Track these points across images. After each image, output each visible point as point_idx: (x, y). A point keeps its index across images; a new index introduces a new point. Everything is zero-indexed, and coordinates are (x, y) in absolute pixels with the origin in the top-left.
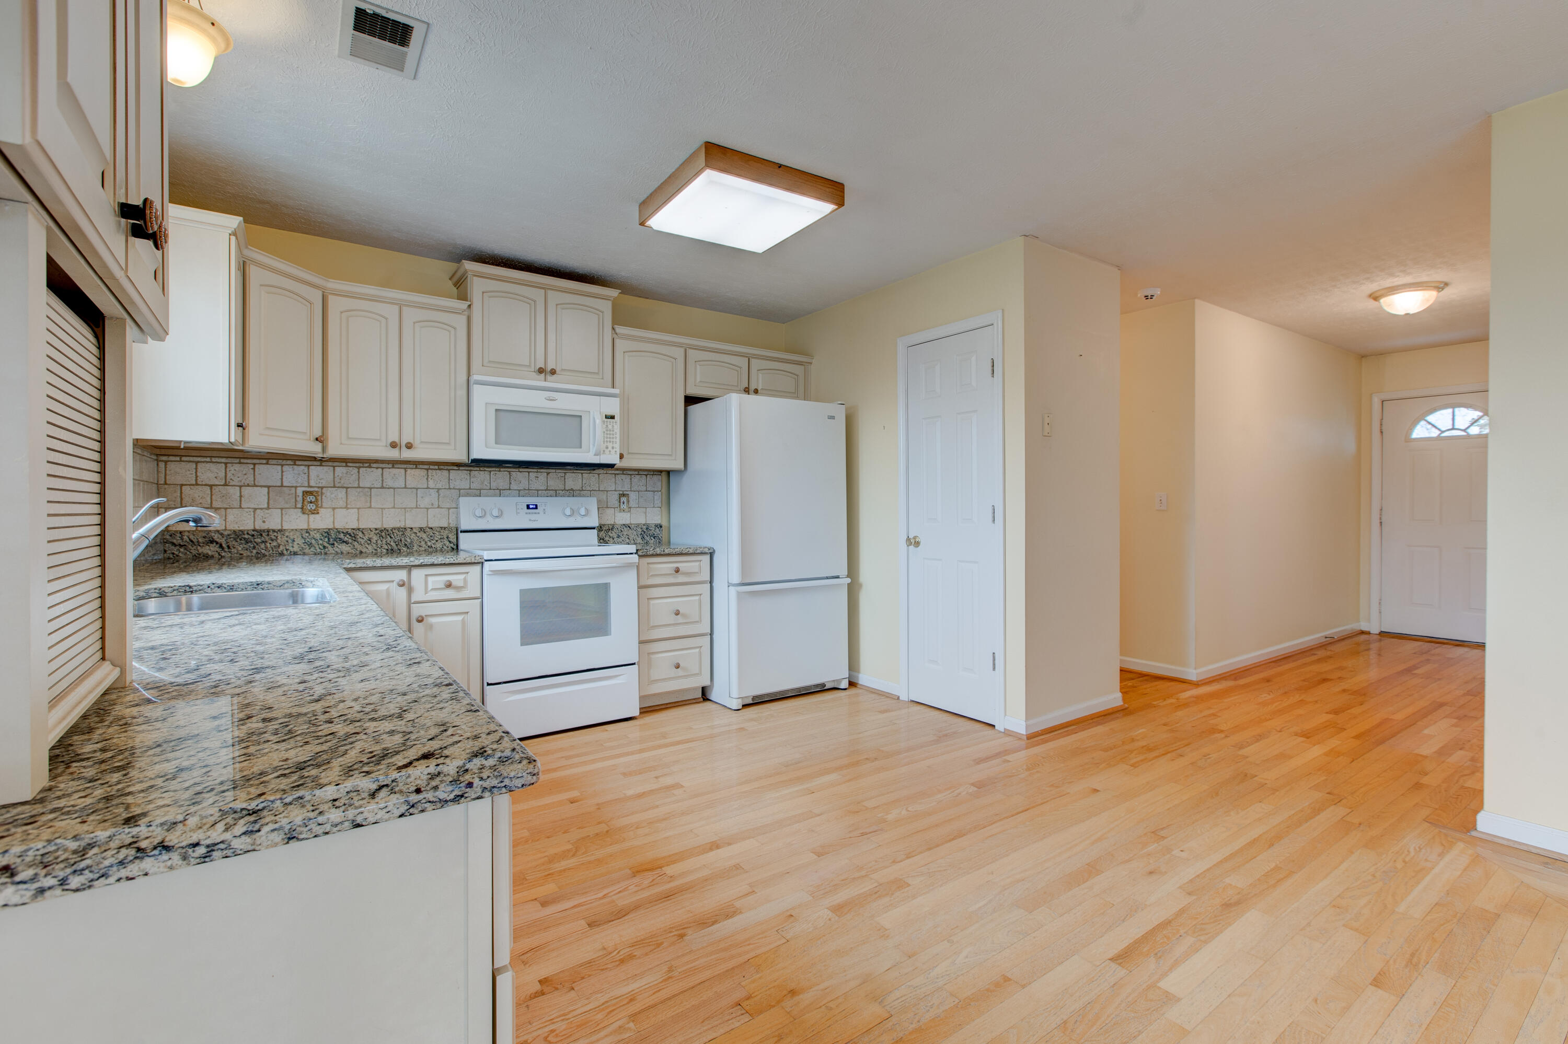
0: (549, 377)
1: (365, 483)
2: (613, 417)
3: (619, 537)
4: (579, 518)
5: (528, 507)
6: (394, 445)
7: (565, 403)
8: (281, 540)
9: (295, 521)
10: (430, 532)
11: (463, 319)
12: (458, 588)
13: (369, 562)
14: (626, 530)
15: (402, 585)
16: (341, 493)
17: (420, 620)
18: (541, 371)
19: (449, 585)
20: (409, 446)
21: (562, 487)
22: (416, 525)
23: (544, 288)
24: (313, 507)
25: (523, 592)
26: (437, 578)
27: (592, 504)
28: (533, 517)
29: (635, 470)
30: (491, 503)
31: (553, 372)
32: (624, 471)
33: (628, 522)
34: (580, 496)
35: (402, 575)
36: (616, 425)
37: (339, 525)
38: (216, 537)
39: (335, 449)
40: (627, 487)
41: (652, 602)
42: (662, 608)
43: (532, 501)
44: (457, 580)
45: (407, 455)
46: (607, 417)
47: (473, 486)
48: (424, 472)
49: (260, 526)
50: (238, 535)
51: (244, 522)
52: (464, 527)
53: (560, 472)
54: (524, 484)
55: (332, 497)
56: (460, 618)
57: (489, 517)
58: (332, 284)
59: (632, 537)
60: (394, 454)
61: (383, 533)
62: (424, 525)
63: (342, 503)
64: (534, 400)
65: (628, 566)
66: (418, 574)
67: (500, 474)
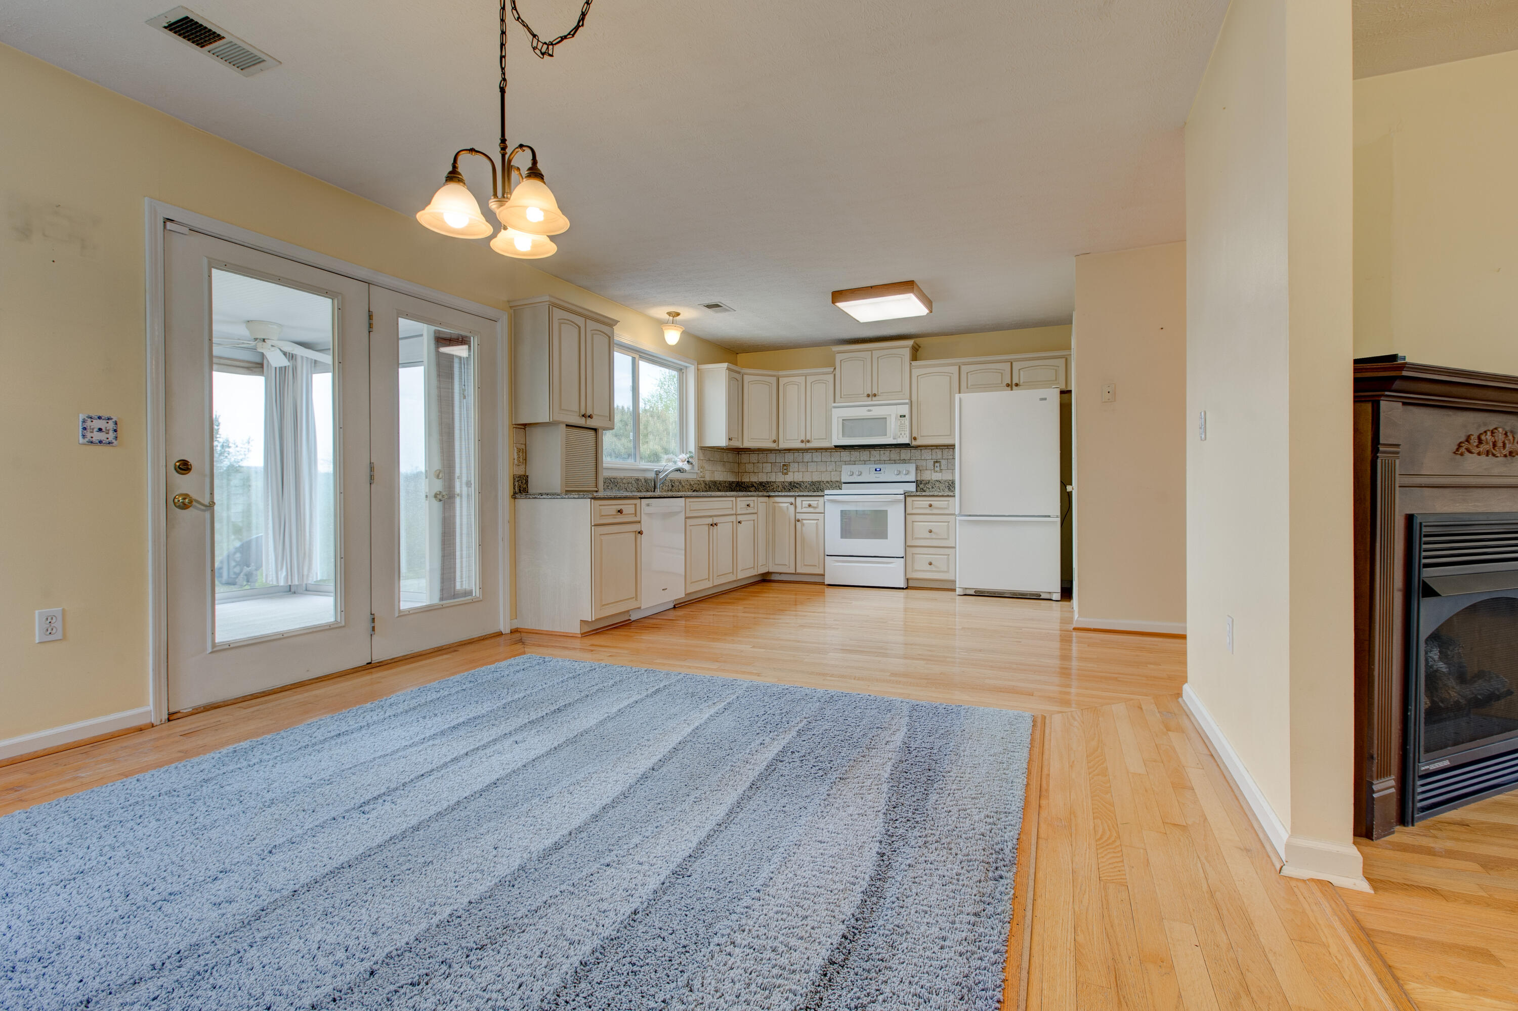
0: (874, 398)
1: (805, 460)
2: (904, 416)
3: (933, 488)
4: (903, 476)
5: (876, 470)
6: (802, 441)
7: (877, 412)
8: (775, 486)
9: (780, 478)
10: (831, 483)
11: (832, 376)
12: (815, 508)
13: (780, 494)
14: (937, 484)
15: (792, 504)
16: (796, 465)
17: (798, 521)
18: (868, 396)
19: (810, 505)
20: (808, 441)
21: (898, 458)
22: (825, 480)
23: (871, 350)
24: (785, 471)
25: (842, 511)
26: (806, 501)
27: (912, 468)
28: (877, 475)
29: (945, 446)
30: (856, 468)
31: (875, 395)
32: (917, 447)
33: (940, 479)
34: (909, 463)
35: (792, 500)
36: (906, 421)
37: (796, 480)
38: (755, 485)
39: (783, 445)
40: (939, 456)
41: (915, 523)
42: (921, 527)
43: (878, 466)
44: (814, 503)
45: (809, 445)
46: (901, 416)
47: (852, 459)
48: (829, 454)
49: (769, 480)
50: (761, 483)
51: (763, 478)
52: (843, 481)
53: (898, 450)
54: (878, 458)
55: (794, 467)
56: (816, 522)
57: (855, 476)
58: (781, 373)
59: (941, 488)
60: (803, 446)
61: (813, 483)
62: (829, 480)
63: (797, 470)
64: (861, 412)
65: (898, 501)
66: (799, 500)
67: (865, 453)
